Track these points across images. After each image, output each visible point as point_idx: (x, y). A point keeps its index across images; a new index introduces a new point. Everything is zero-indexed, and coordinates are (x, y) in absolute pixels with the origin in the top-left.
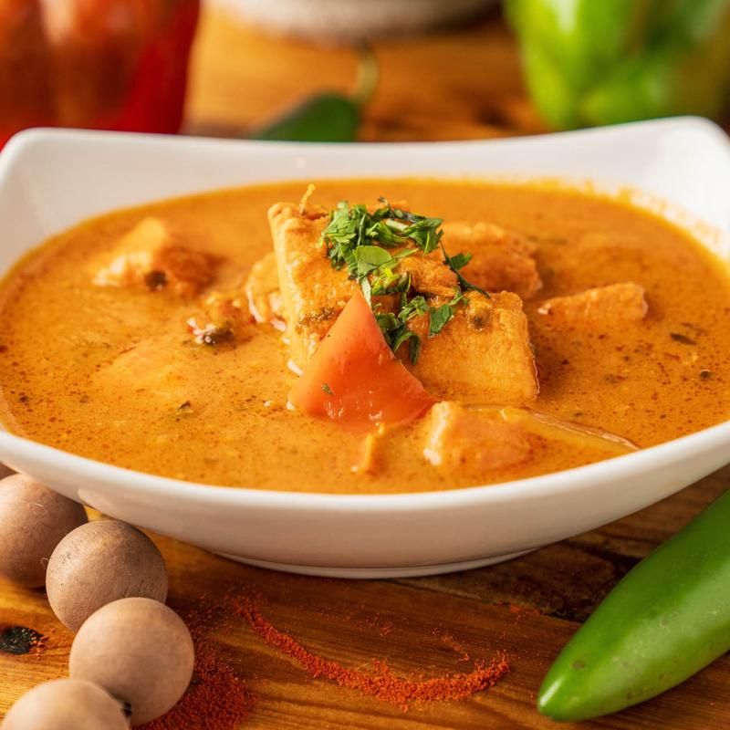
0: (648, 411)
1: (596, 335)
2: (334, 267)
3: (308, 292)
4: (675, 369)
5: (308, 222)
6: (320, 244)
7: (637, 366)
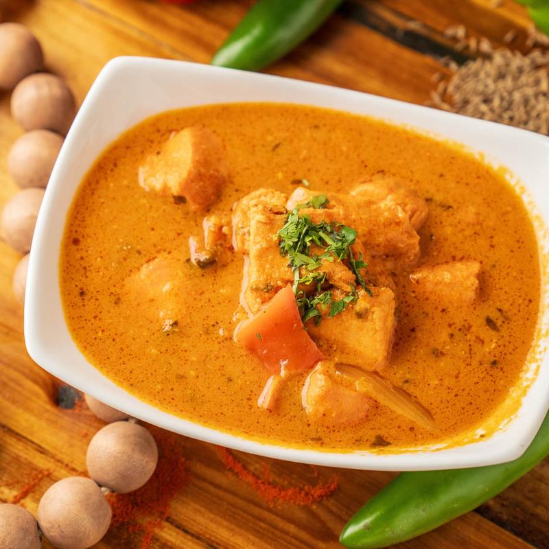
0: (449, 388)
1: (440, 308)
2: (281, 253)
3: (261, 268)
4: (478, 353)
5: (272, 216)
6: (275, 238)
7: (455, 344)
